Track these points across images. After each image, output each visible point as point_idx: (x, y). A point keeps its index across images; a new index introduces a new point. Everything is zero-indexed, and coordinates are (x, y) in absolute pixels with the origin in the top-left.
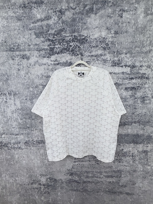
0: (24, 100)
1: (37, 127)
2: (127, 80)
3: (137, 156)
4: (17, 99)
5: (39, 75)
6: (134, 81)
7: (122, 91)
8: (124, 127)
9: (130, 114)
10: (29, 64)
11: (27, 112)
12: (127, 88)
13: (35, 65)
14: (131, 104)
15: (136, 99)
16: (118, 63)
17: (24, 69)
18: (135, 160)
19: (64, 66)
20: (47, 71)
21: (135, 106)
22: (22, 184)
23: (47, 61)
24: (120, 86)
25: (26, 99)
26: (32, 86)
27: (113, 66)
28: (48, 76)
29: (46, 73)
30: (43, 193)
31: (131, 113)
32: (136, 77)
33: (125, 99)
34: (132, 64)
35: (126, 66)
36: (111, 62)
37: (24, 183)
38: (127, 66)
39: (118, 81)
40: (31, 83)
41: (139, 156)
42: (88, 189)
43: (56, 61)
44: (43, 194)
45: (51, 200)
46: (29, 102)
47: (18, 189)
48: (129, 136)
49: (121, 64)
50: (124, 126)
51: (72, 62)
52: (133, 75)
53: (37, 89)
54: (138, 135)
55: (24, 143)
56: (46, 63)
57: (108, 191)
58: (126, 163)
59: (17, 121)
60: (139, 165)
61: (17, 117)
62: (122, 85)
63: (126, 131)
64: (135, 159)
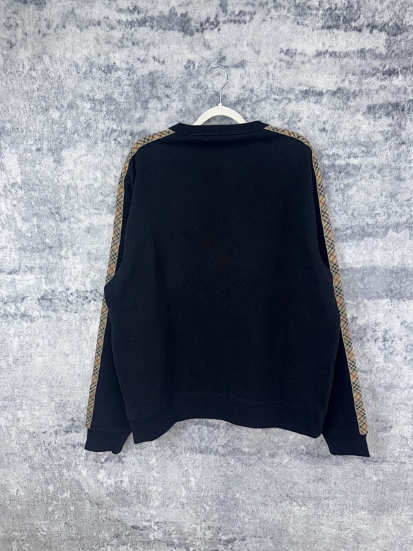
0: (31, 151)
1: (77, 245)
2: (375, 77)
3: (401, 340)
4: (8, 150)
5: (80, 63)
6: (398, 81)
7: (359, 116)
8: (362, 243)
9: (383, 199)
10: (44, 24)
11: (43, 194)
12: (375, 106)
13: (64, 27)
14: (385, 162)
15: (403, 145)
16: (345, 17)
17: (29, 40)
18: (391, 353)
19: (165, 29)
20: (107, 48)
21: (399, 169)
22: (36, 431)
23: (106, 12)
24: (351, 99)
25: (38, 150)
26: (56, 103)
27: (329, 27)
28: (108, 66)
29: (103, 57)
30: (103, 460)
31: (384, 193)
32: (404, 68)
33: (367, 147)
34: (394, 21)
35: (373, 27)
36: (321, 12)
37: (43, 430)
38: (376, 27)
39: (344, 80)
40: (53, 90)
41: (405, 339)
42: (244, 447)
43: (134, 9)
44: (101, 463)
45: (126, 479)
46: (49, 161)
47: (24, 447)
48: (378, 273)
49: (355, 21)
50: (362, 238)
51: (190, 15)
52: (397, 58)
53: (74, 115)
54: (404, 269)
55: (39, 300)
56: (101, 18)
57: (306, 453)
58: (363, 361)
59: (10, 226)
60: (404, 367)
61: (10, 213)
62: (356, 96)
63: (367, 258)
64: (392, 349)
